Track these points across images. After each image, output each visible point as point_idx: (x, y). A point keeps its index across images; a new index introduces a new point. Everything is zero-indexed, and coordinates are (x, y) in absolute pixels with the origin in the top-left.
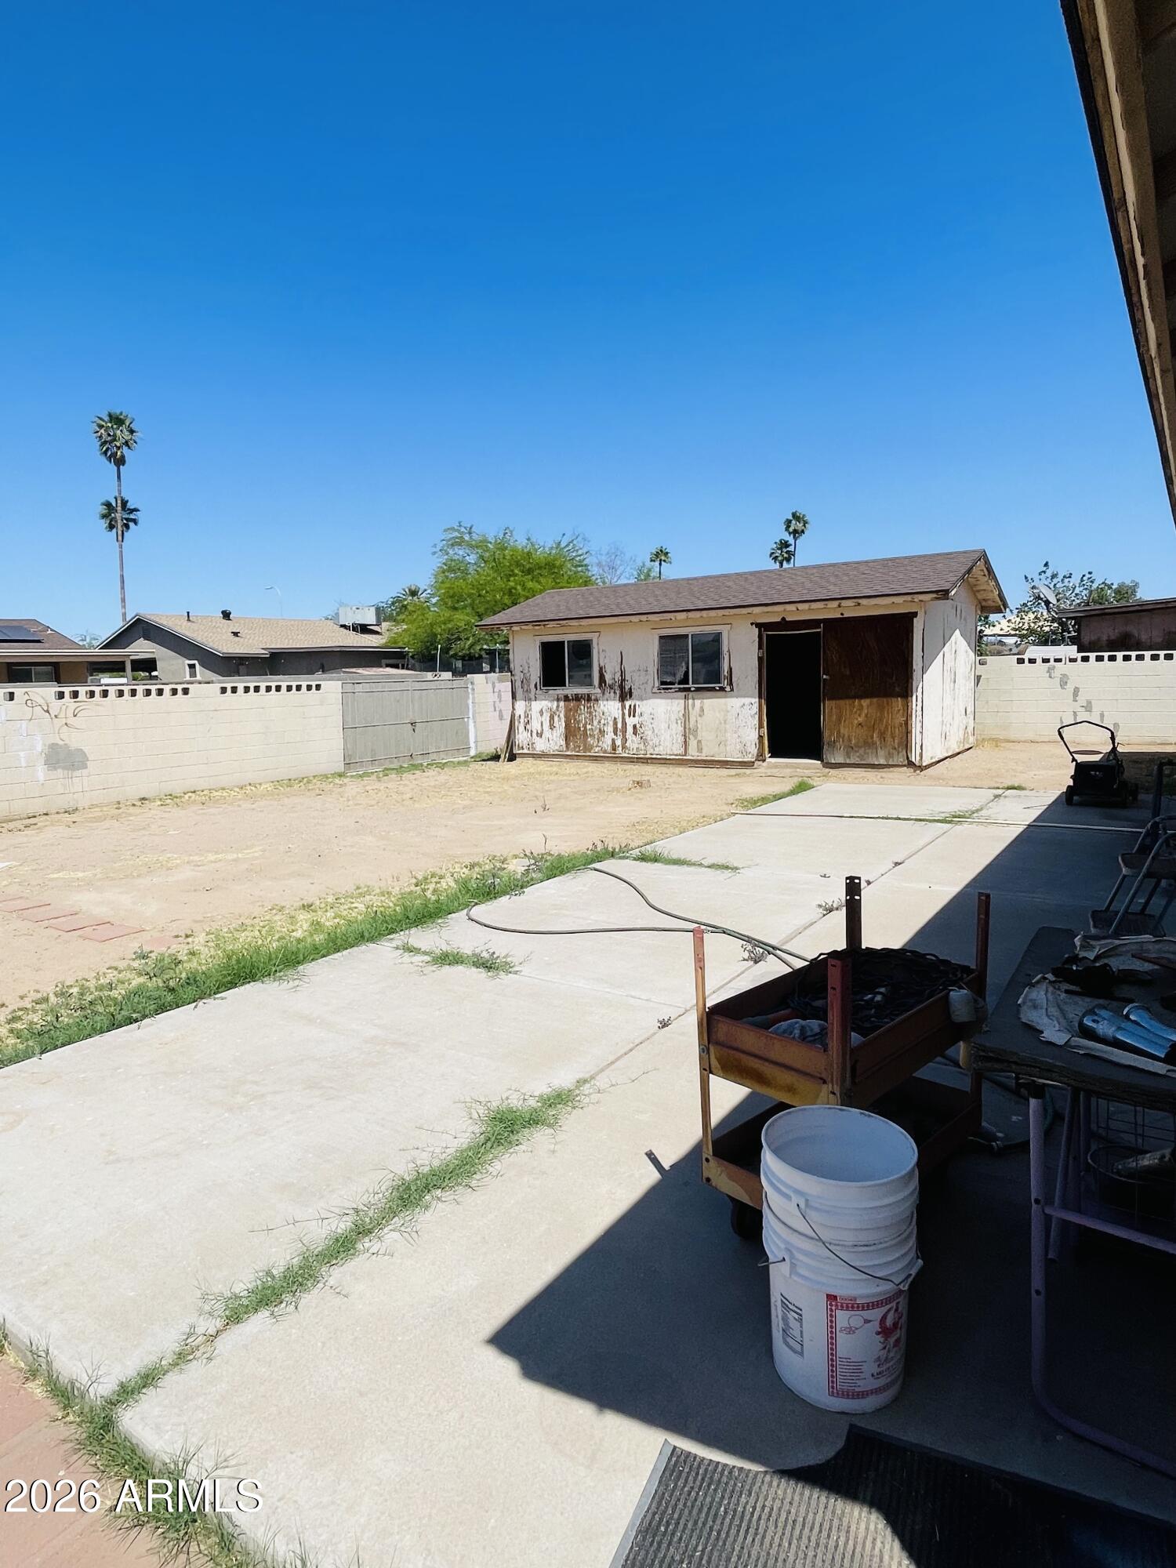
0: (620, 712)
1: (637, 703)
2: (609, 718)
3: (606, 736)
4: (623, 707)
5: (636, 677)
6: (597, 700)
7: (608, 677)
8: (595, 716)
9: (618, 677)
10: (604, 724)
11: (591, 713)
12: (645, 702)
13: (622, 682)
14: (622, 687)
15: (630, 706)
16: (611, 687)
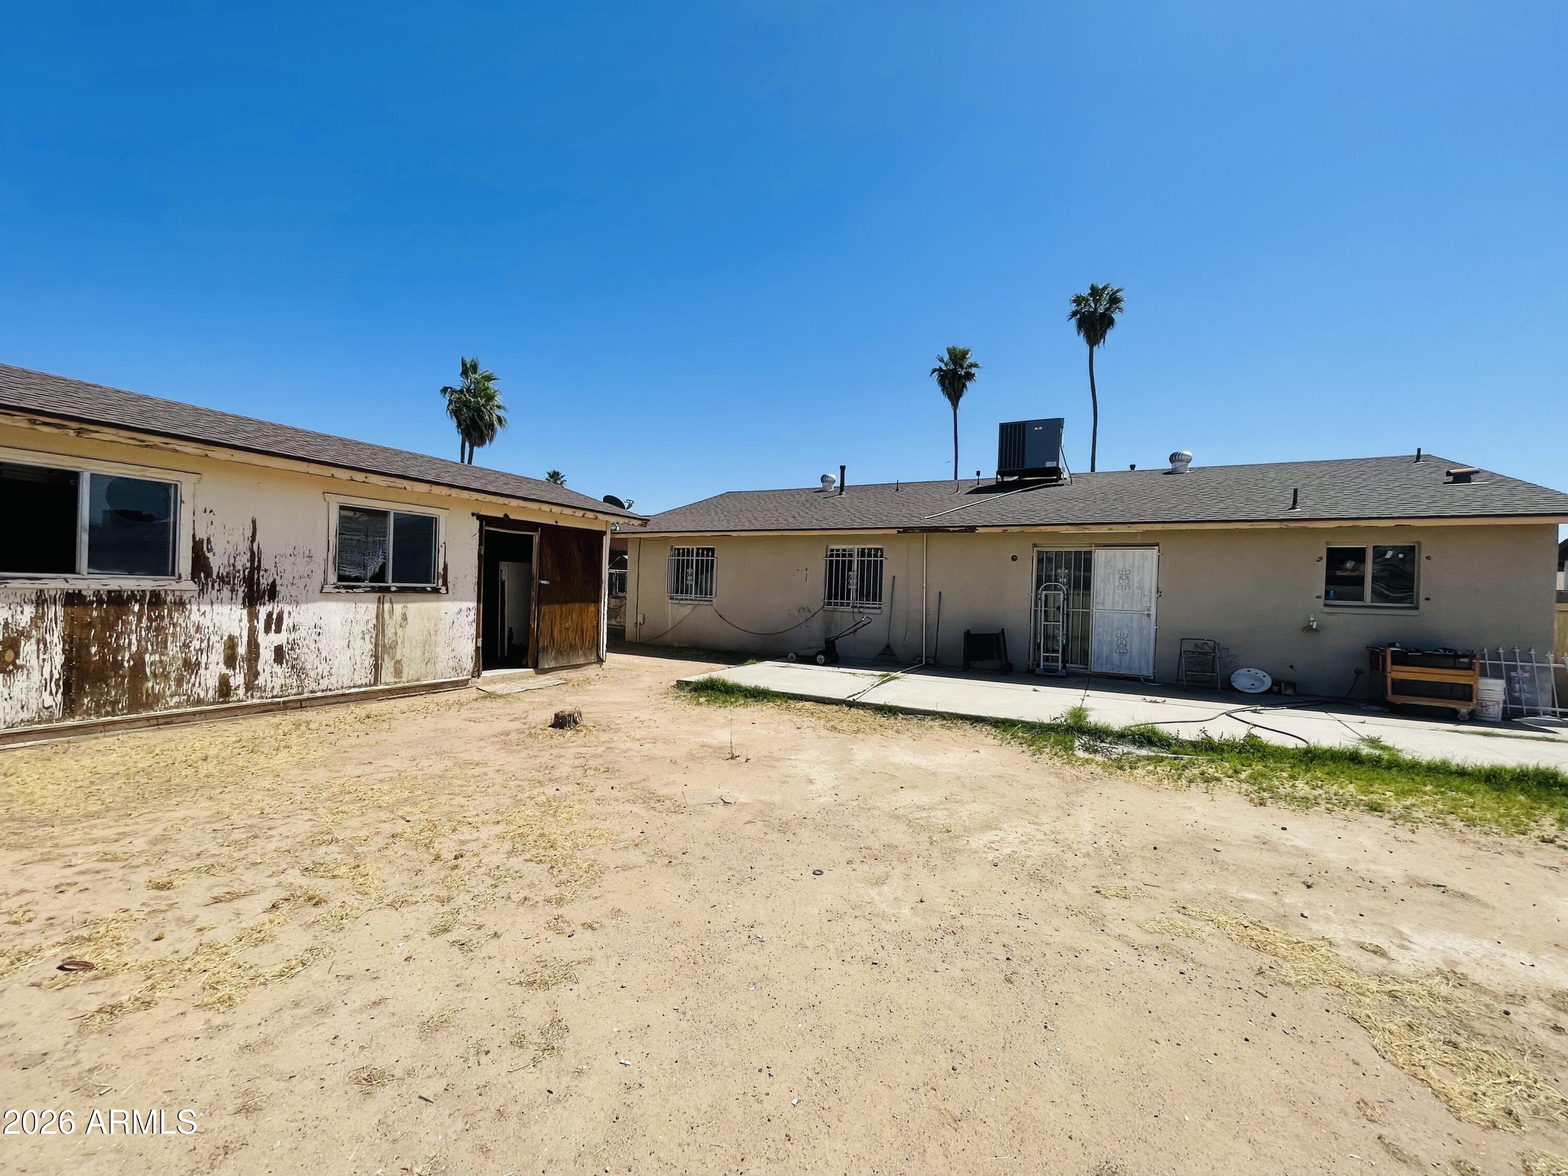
0: (245, 624)
1: (287, 608)
2: (214, 639)
3: (202, 671)
4: (253, 616)
5: (286, 565)
6: (181, 604)
7: (217, 562)
8: (174, 635)
9: (243, 562)
10: (201, 650)
11: (158, 629)
12: (304, 607)
13: (251, 573)
14: (250, 581)
15: (270, 615)
16: (223, 579)
